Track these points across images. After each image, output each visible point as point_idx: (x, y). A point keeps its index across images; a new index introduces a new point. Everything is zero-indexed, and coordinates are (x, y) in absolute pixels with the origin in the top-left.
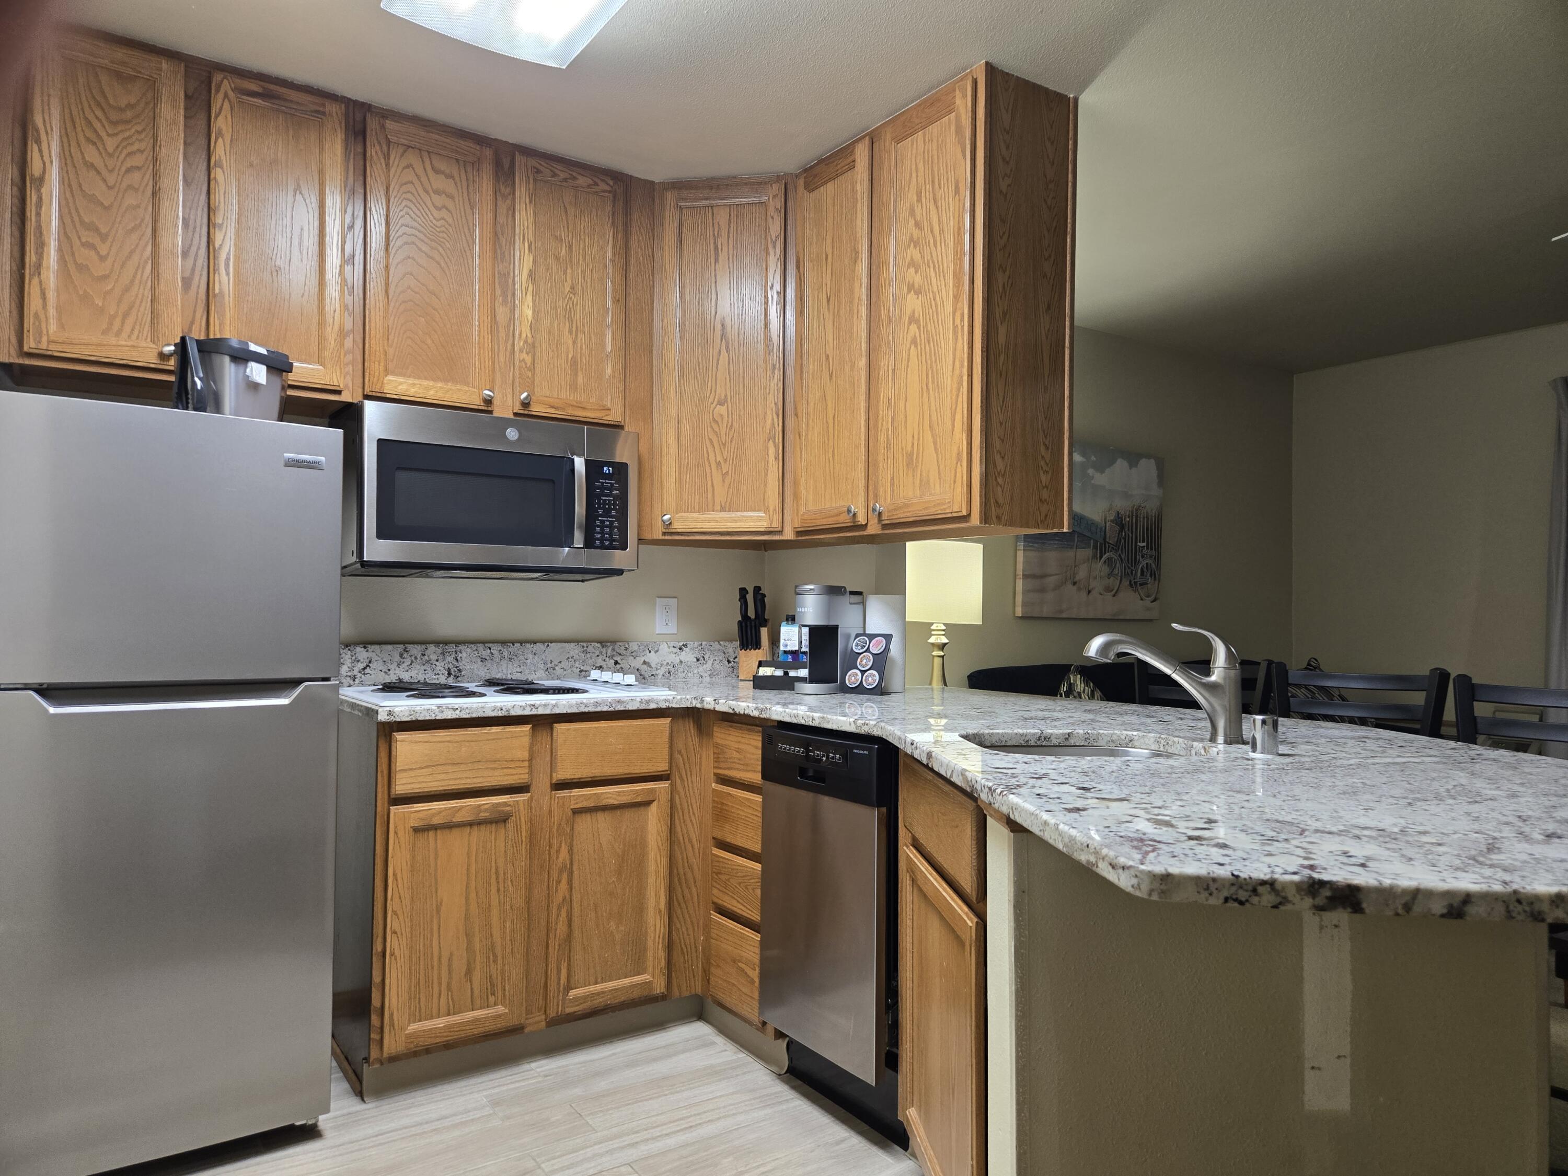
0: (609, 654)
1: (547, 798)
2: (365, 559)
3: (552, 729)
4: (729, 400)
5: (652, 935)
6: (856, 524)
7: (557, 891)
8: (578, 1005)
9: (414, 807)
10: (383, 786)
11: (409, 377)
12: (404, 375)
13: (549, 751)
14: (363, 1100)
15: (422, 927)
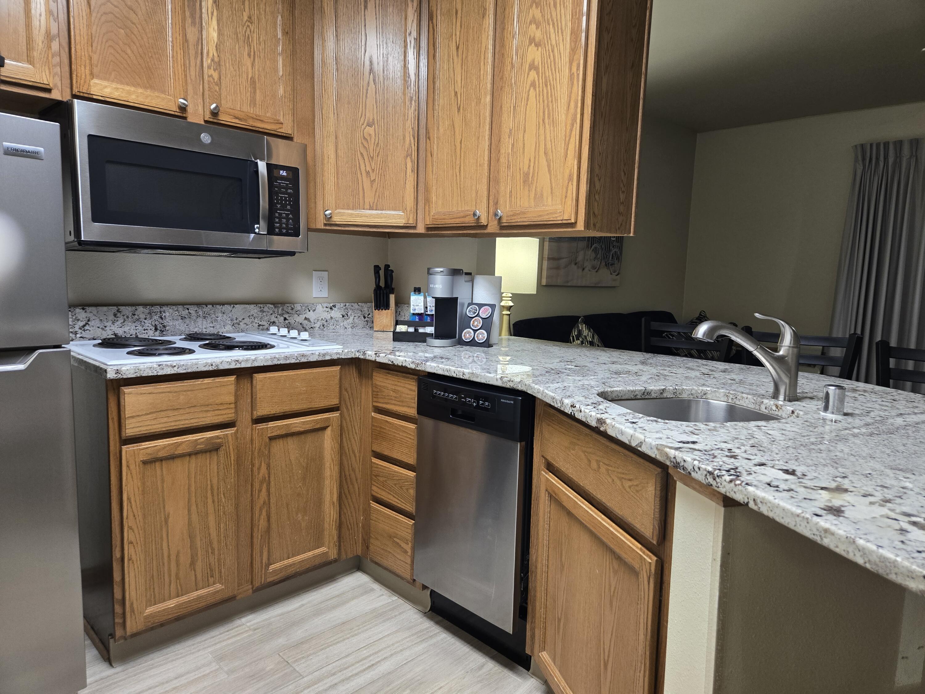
0: (280, 312)
1: (249, 430)
2: (83, 239)
3: (252, 378)
4: (376, 122)
5: (328, 520)
6: (479, 224)
7: (258, 496)
8: (276, 575)
9: (142, 446)
10: (114, 430)
11: (113, 81)
12: (108, 80)
13: (250, 395)
14: (111, 665)
15: (153, 535)
